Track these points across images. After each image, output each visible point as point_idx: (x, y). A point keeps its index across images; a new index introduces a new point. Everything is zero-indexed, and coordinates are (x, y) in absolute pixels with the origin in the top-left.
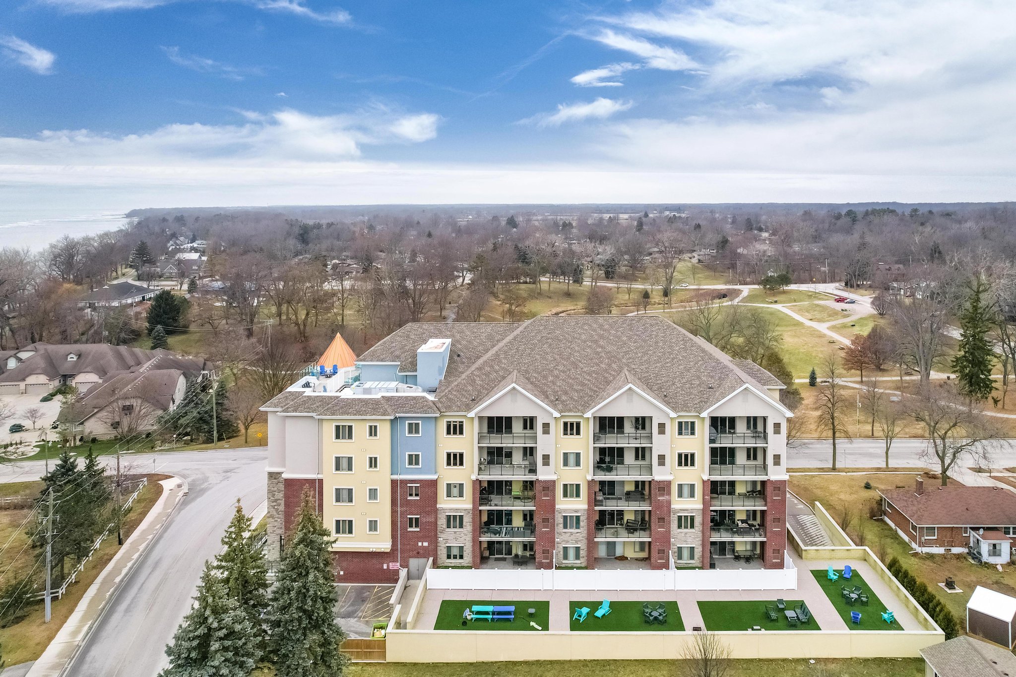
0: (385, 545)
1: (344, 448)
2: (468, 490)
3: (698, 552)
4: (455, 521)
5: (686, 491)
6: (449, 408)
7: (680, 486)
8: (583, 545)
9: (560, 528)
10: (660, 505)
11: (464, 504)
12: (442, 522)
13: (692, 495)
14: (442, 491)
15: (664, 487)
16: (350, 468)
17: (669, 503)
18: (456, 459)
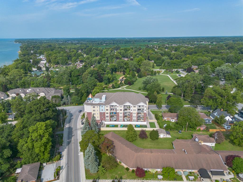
0: (99, 119)
1: (94, 109)
2: (109, 113)
3: (136, 120)
4: (107, 117)
5: (135, 113)
6: (106, 104)
7: (134, 113)
8: (122, 119)
9: (120, 117)
10: (131, 115)
11: (109, 115)
12: (106, 117)
13: (135, 114)
14: (106, 113)
15: (132, 113)
16: (95, 111)
17: (132, 115)
18: (107, 110)
